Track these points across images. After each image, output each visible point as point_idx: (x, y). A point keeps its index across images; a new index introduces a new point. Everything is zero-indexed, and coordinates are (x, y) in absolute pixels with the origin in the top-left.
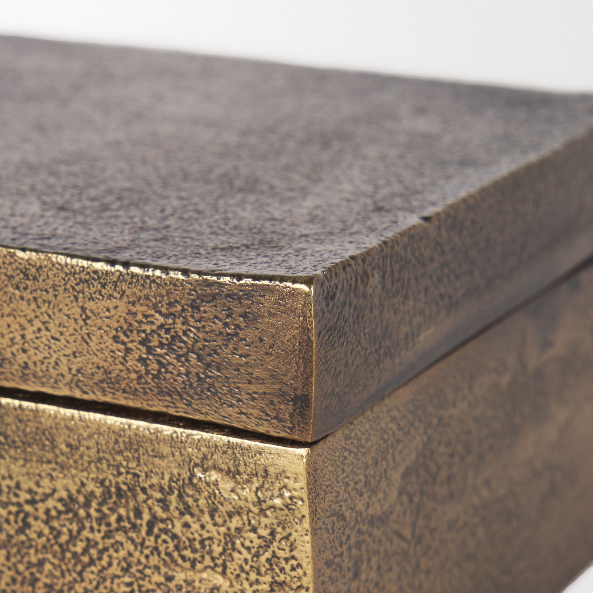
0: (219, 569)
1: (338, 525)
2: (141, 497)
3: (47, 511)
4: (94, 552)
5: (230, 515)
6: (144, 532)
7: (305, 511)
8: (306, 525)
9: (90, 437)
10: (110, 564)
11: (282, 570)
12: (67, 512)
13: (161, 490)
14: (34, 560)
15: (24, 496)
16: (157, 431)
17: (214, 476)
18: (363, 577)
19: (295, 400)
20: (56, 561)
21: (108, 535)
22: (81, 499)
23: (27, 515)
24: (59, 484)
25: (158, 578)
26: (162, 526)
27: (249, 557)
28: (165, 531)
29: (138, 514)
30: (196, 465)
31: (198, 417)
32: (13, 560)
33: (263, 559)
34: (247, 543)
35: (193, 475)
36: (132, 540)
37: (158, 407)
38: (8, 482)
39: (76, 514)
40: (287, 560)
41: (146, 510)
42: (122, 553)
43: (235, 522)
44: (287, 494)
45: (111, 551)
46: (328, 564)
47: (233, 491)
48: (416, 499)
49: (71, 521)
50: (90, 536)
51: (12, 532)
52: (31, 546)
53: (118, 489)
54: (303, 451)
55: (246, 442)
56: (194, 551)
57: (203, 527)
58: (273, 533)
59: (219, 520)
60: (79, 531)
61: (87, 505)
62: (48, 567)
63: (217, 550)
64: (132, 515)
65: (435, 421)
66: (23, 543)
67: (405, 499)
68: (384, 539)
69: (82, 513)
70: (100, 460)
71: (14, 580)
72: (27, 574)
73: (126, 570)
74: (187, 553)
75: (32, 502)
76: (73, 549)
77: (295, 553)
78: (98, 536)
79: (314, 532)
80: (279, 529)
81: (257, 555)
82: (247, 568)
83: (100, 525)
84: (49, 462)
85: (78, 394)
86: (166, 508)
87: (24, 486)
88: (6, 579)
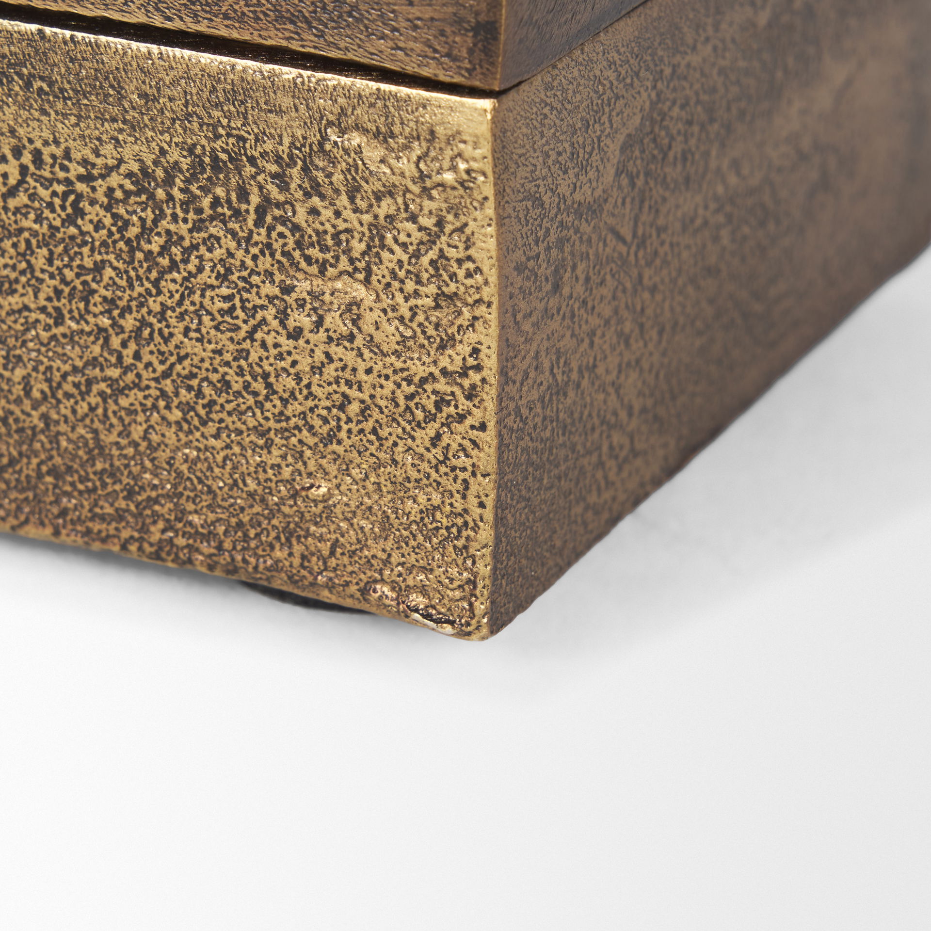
0: (361, 276)
1: (535, 213)
2: (249, 170)
3: (110, 191)
4: (176, 252)
5: (379, 197)
6: (250, 223)
7: (489, 190)
8: (490, 210)
9: (174, 83)
10: (200, 269)
11: (453, 276)
12: (138, 193)
13: (278, 160)
14: (88, 263)
15: (76, 170)
16: (273, 74)
17: (356, 139)
18: (566, 291)
19: (476, 29)
20: (121, 265)
21: (198, 226)
22: (160, 173)
23: (79, 197)
24: (127, 153)
25: (269, 289)
26: (277, 212)
27: (405, 258)
28: (283, 221)
29: (243, 195)
30: (330, 124)
31: (333, 54)
32: (57, 263)
33: (425, 260)
34: (403, 238)
35: (324, 138)
36: (234, 234)
37: (274, 39)
38: (53, 148)
39: (152, 196)
40: (460, 262)
41: (255, 190)
42: (219, 253)
43: (385, 207)
44: (462, 166)
45: (203, 250)
46: (520, 268)
47: (382, 161)
48: (640, 182)
49: (144, 206)
50: (172, 227)
51: (57, 223)
52: (85, 243)
53: (215, 159)
54: (487, 104)
55: (404, 91)
56: (324, 249)
57: (338, 214)
58: (440, 223)
59: (362, 204)
60: (155, 222)
61: (169, 182)
62: (109, 272)
63: (358, 247)
64: (234, 196)
65: (668, 71)
66: (72, 238)
67: (625, 181)
68: (594, 238)
69: (160, 194)
70: (188, 116)
71: (58, 293)
72: (77, 283)
73: (223, 278)
74: (314, 252)
75: (87, 178)
76: (146, 247)
77: (471, 252)
78: (183, 229)
79: (501, 221)
80: (450, 217)
81: (417, 255)
82: (402, 274)
83: (186, 211)
84: (114, 120)
85: (158, 21)
86: (284, 187)
87: (77, 155)
88: (46, 291)
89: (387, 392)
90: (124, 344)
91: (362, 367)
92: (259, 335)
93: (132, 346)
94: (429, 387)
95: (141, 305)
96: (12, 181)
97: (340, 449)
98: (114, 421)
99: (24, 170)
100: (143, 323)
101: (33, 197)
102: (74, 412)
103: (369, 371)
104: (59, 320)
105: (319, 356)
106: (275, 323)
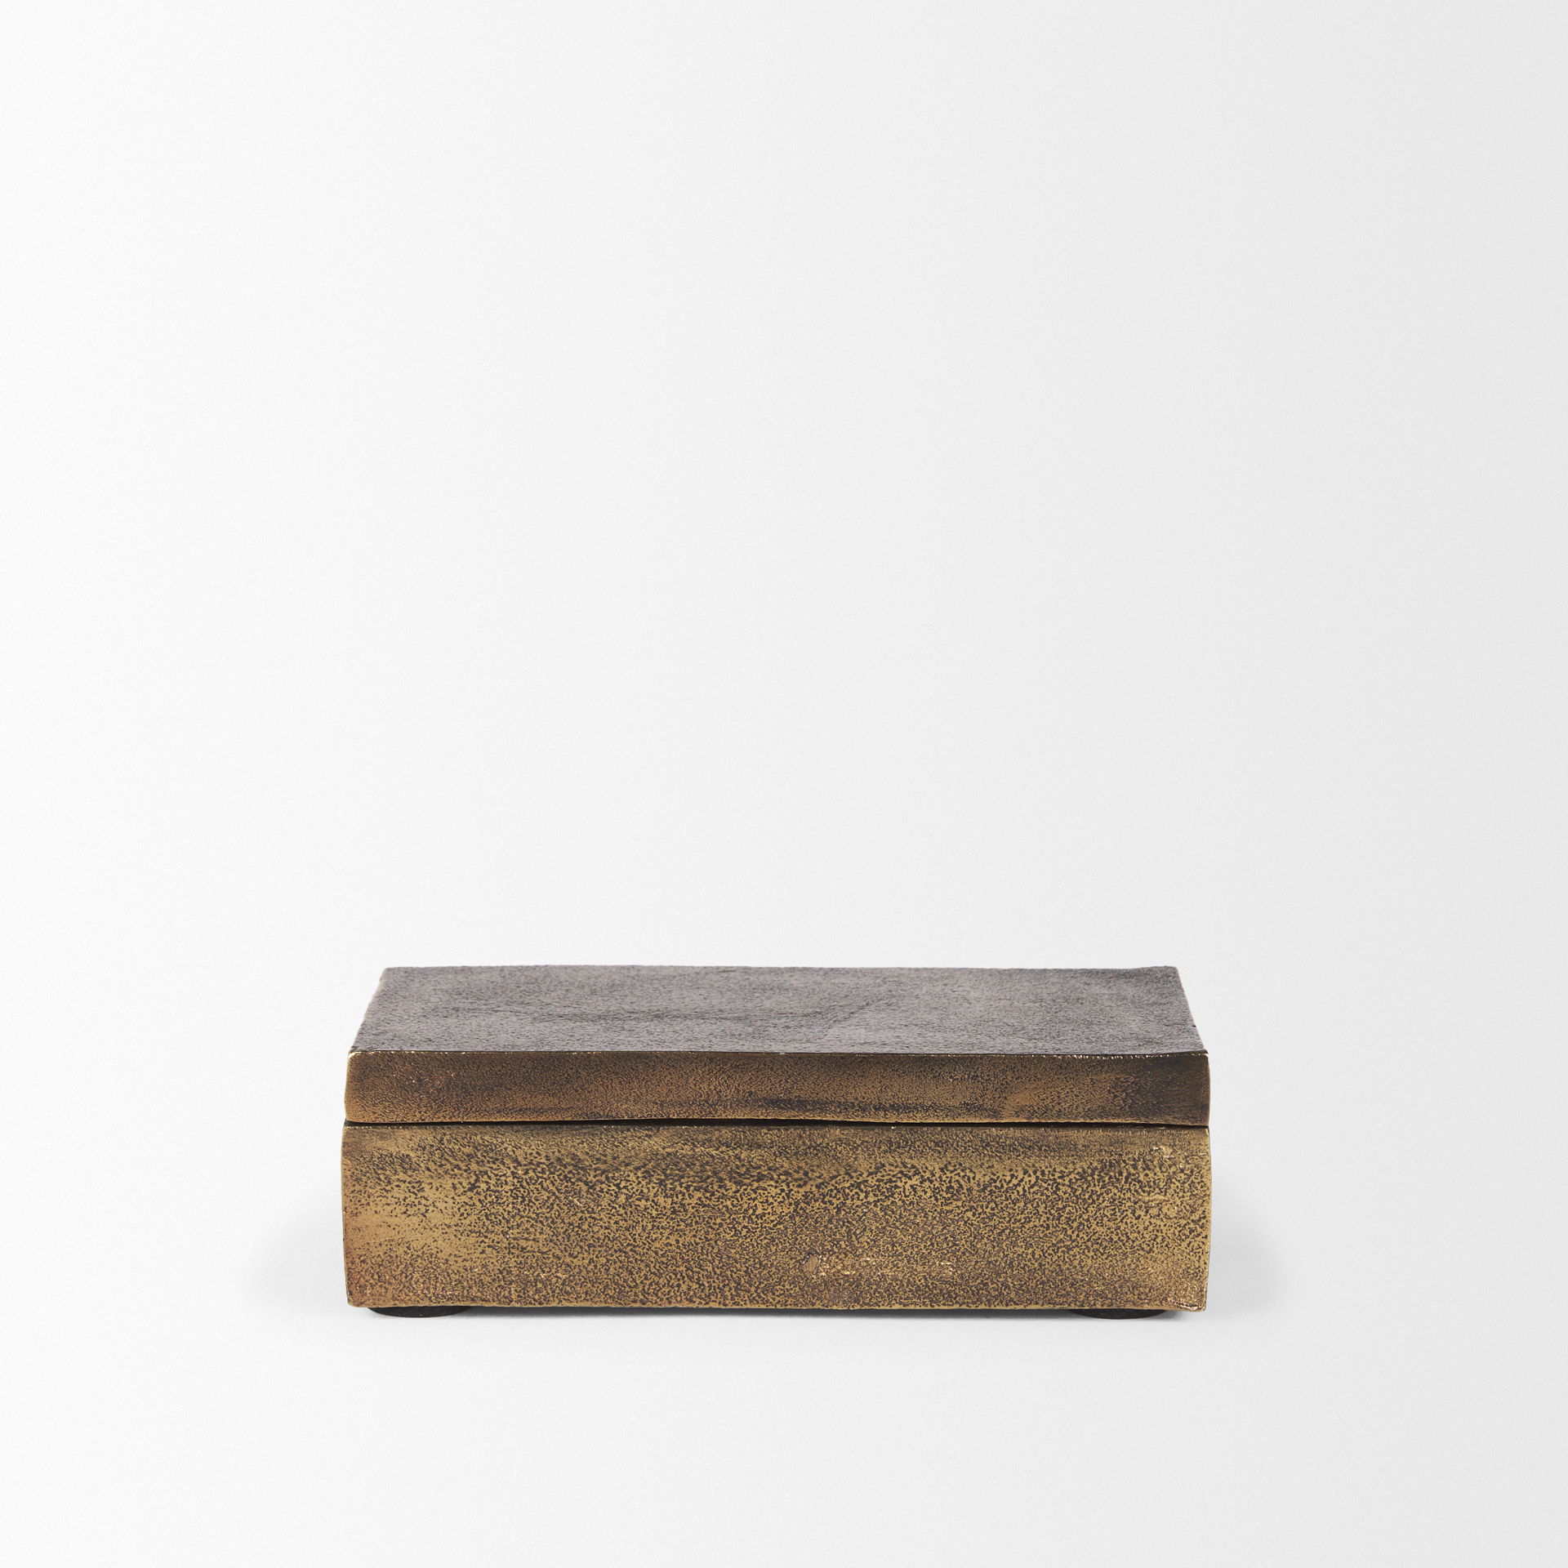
0: (1163, 1194)
2: (1123, 1165)
3: (1071, 1179)
4: (1095, 1197)
5: (1170, 1167)
6: (1123, 1182)
10: (1103, 1201)
12: (1081, 1179)
13: (1134, 1160)
14: (1061, 1206)
15: (1057, 1175)
20: (1073, 1205)
21: (1103, 1187)
22: (1090, 1171)
23: (1059, 1184)
24: (1077, 1166)
25: (1129, 1204)
26: (1133, 1177)
28: (1135, 1180)
29: (1121, 1173)
30: (1154, 1145)
32: (1049, 1208)
34: (1178, 1179)
35: (1151, 1150)
36: (1117, 1187)
38: (1049, 1169)
39: (1086, 1180)
40: (1199, 1183)
41: (1125, 1171)
42: (1110, 1195)
43: (1173, 1169)
45: (1105, 1195)
49: (1083, 1183)
50: (1094, 1189)
51: (1049, 1194)
52: (1059, 1200)
53: (1110, 1163)
56: (1150, 1187)
57: (1155, 1174)
60: (1087, 1188)
61: (1092, 1175)
62: (1068, 1208)
64: (1117, 1175)
66: (1055, 1199)
69: (1089, 1178)
70: (1101, 1151)
71: (1048, 1219)
72: (1056, 1214)
73: (1112, 1203)
74: (1147, 1189)
75: (1062, 1177)
76: (1083, 1197)
78: (1098, 1188)
80: (1195, 1169)
83: (1099, 1182)
84: (1073, 1156)
86: (1136, 1168)
87: (1058, 1170)
88: (1043, 1219)
89: (1172, 1231)
90: (1073, 1232)
91: (1162, 1224)
92: (1124, 1221)
93: (1076, 1233)
94: (1187, 1227)
95: (1080, 1217)
96: (1032, 1183)
97: (1154, 1255)
98: (1067, 1260)
99: (1037, 1178)
100: (1081, 1223)
101: (1040, 1187)
102: (1052, 1260)
103: (1165, 1225)
104: (1048, 1228)
105: (1147, 1223)
106: (1131, 1215)
